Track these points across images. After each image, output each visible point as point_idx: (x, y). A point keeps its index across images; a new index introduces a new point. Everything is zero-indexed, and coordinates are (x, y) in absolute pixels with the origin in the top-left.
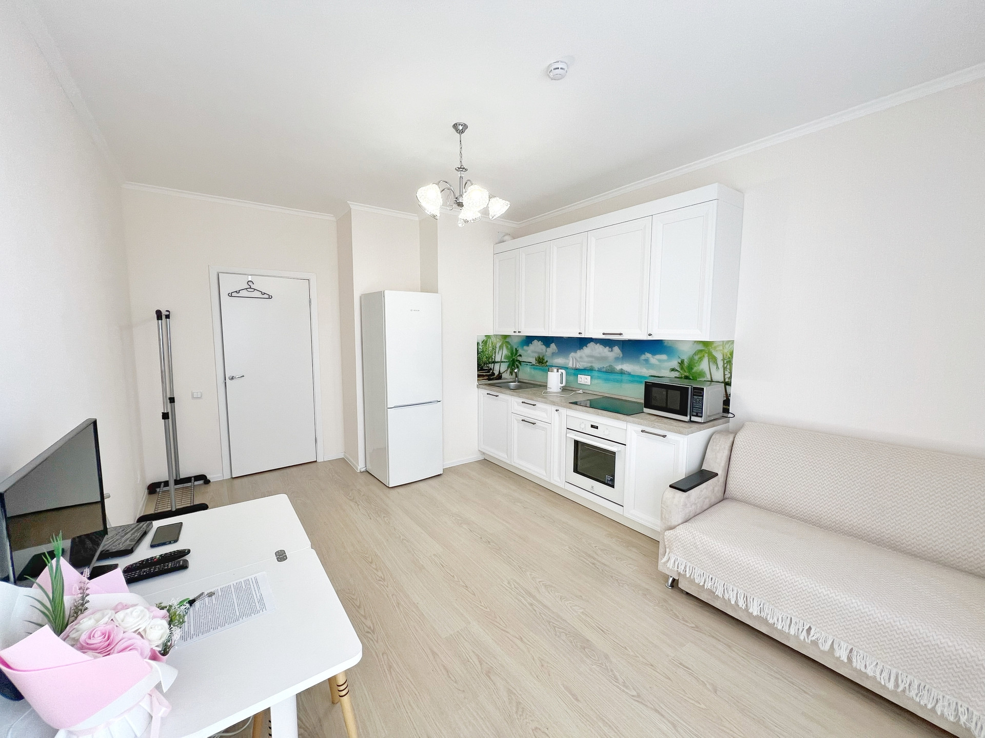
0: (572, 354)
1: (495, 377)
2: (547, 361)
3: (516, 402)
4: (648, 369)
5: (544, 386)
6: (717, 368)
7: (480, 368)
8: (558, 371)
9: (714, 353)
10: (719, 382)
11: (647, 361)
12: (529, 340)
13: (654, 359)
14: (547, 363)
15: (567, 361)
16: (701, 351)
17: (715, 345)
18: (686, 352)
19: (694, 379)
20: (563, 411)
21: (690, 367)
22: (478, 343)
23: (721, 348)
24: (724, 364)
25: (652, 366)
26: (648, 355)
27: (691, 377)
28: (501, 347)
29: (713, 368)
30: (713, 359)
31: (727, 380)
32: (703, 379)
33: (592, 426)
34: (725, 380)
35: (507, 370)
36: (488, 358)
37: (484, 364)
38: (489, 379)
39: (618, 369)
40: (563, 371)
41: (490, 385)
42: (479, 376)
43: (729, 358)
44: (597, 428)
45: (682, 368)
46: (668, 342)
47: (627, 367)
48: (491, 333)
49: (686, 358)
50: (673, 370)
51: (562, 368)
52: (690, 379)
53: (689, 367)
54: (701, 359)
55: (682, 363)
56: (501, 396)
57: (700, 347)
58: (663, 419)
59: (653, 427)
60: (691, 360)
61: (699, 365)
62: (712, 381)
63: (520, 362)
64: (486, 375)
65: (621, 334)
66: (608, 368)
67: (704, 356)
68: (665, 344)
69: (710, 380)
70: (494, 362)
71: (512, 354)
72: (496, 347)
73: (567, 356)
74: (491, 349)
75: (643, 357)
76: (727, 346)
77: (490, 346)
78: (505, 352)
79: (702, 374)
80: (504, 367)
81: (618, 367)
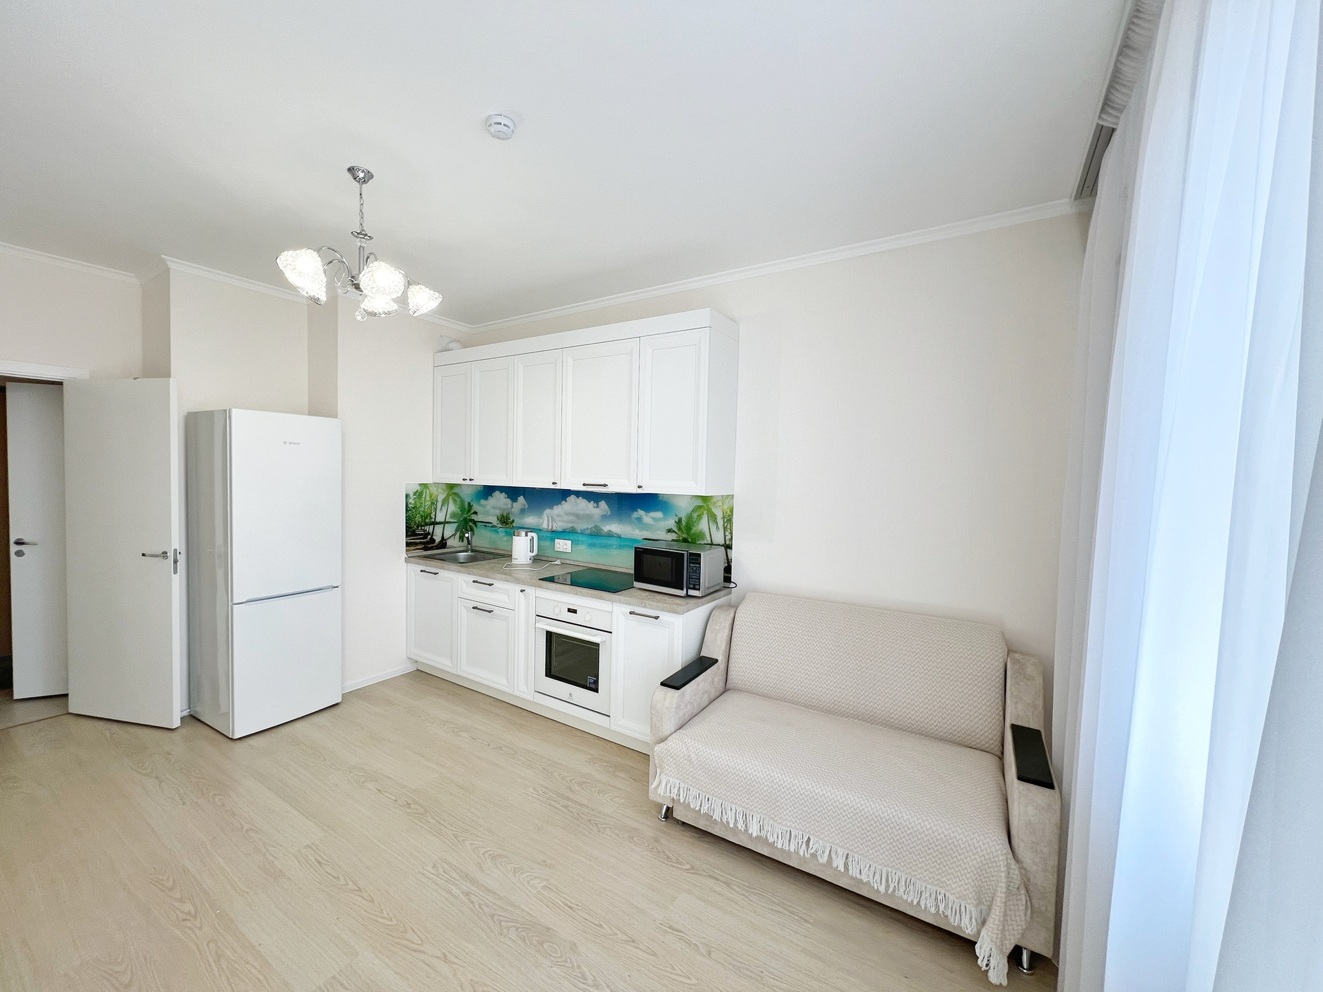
0: (548, 511)
1: (435, 545)
2: (513, 521)
3: (465, 581)
4: (641, 529)
5: (509, 556)
6: (718, 528)
7: (410, 532)
8: (526, 535)
9: (714, 511)
10: (719, 545)
11: (639, 519)
12: (488, 491)
13: (648, 517)
14: (514, 524)
15: (541, 521)
16: (700, 507)
17: (714, 500)
18: (684, 509)
19: (693, 542)
20: (530, 591)
21: (689, 528)
22: (407, 496)
23: (721, 504)
24: (724, 523)
25: (646, 527)
26: (641, 512)
27: (690, 540)
28: (445, 501)
29: (713, 528)
30: (713, 517)
31: (727, 543)
32: (702, 542)
33: (569, 610)
34: (725, 542)
35: (454, 535)
36: (424, 517)
37: (418, 526)
38: (426, 549)
39: (606, 531)
40: (534, 535)
41: (426, 557)
42: (408, 544)
43: (729, 516)
44: (575, 611)
45: (680, 529)
46: (663, 497)
48: (429, 480)
49: (683, 515)
51: (532, 530)
52: (689, 542)
53: (687, 526)
54: (700, 517)
55: (679, 522)
56: (443, 573)
57: (699, 503)
58: (656, 594)
59: (645, 607)
60: (690, 517)
61: (698, 524)
62: (712, 544)
63: (475, 523)
64: (421, 543)
65: (605, 485)
66: (593, 529)
67: (703, 514)
68: (660, 498)
69: (710, 542)
70: (435, 523)
71: (462, 510)
72: (437, 501)
73: (540, 515)
74: (428, 503)
75: (635, 515)
76: (727, 501)
77: (428, 498)
78: (452, 507)
79: (701, 535)
80: (449, 530)
81: (607, 528)
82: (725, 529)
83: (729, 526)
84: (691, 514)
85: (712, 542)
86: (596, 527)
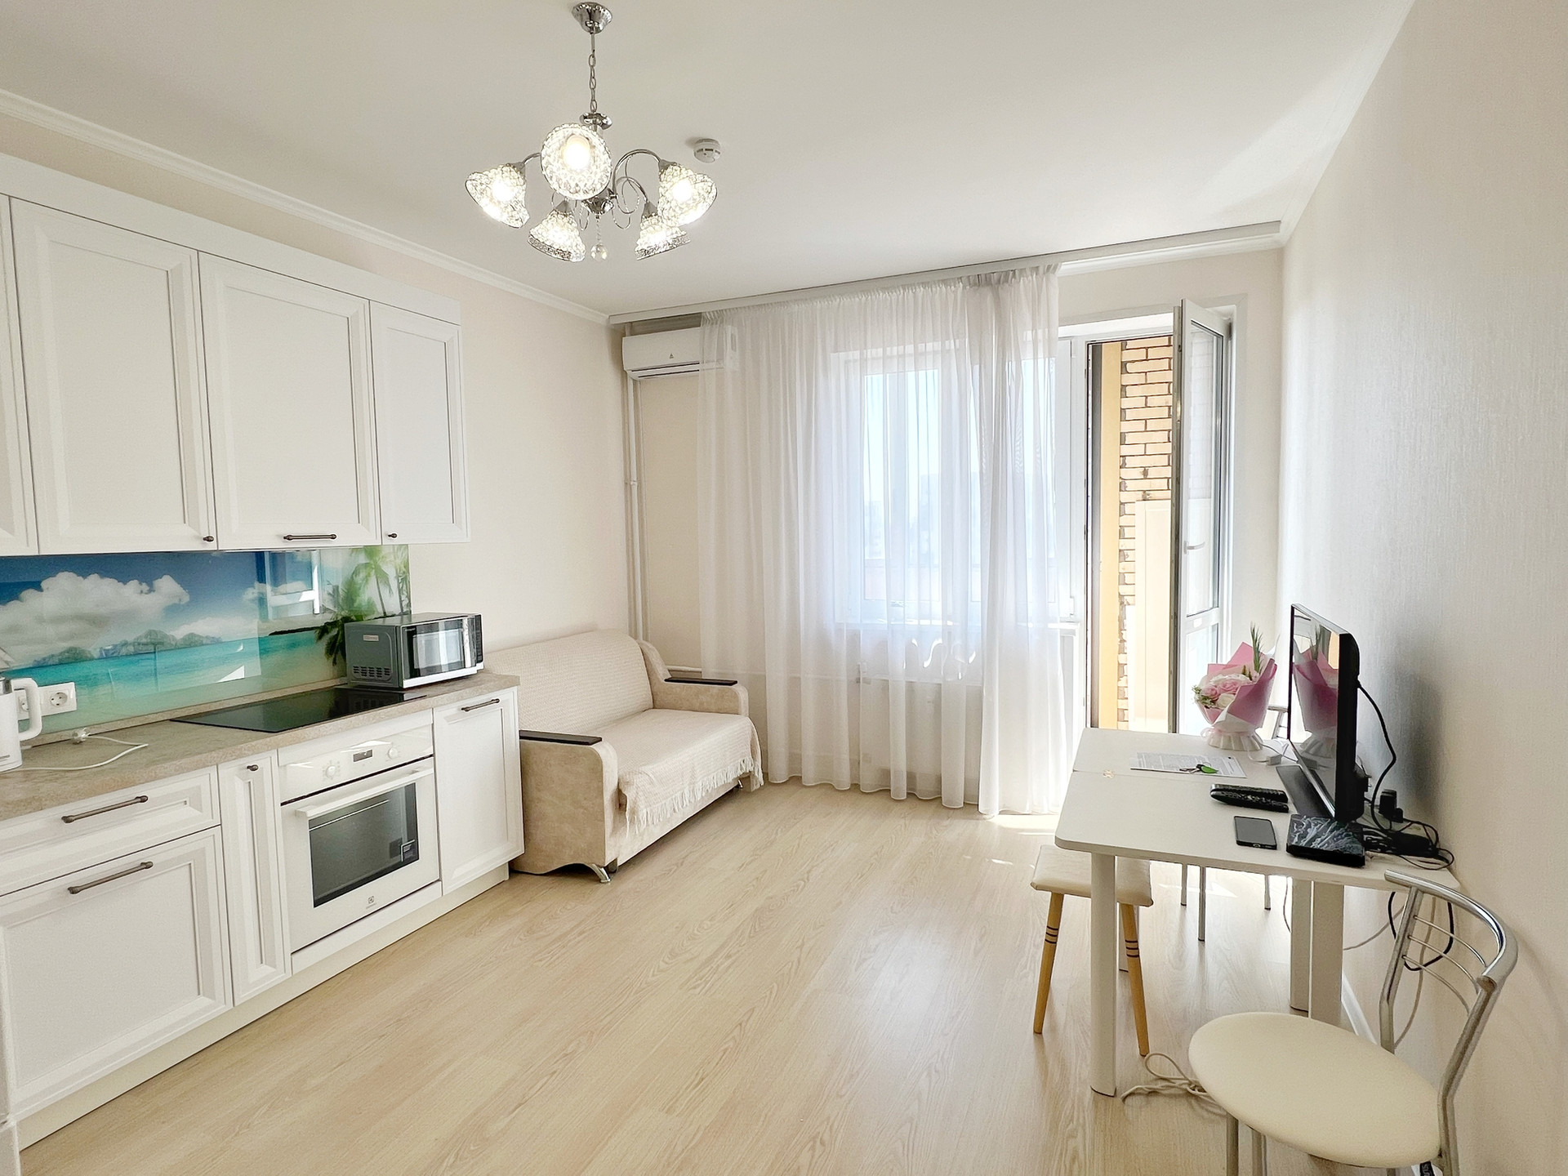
6: (390, 591)
8: (8, 690)
9: (384, 568)
11: (260, 600)
13: (276, 594)
16: (364, 565)
17: (383, 551)
18: (340, 572)
20: (270, 760)
21: (351, 599)
23: (392, 558)
24: (398, 584)
26: (262, 588)
29: (385, 592)
30: (382, 578)
33: (358, 757)
43: (404, 572)
44: (369, 754)
45: (336, 604)
49: (340, 583)
50: (320, 610)
53: (348, 598)
54: (364, 580)
55: (334, 594)
60: (350, 583)
61: (363, 592)
67: (369, 574)
75: (248, 596)
76: (400, 554)
79: (370, 608)
81: (180, 632)
82: (400, 591)
83: (404, 588)
84: (352, 577)
85: (385, 613)
86: (150, 633)
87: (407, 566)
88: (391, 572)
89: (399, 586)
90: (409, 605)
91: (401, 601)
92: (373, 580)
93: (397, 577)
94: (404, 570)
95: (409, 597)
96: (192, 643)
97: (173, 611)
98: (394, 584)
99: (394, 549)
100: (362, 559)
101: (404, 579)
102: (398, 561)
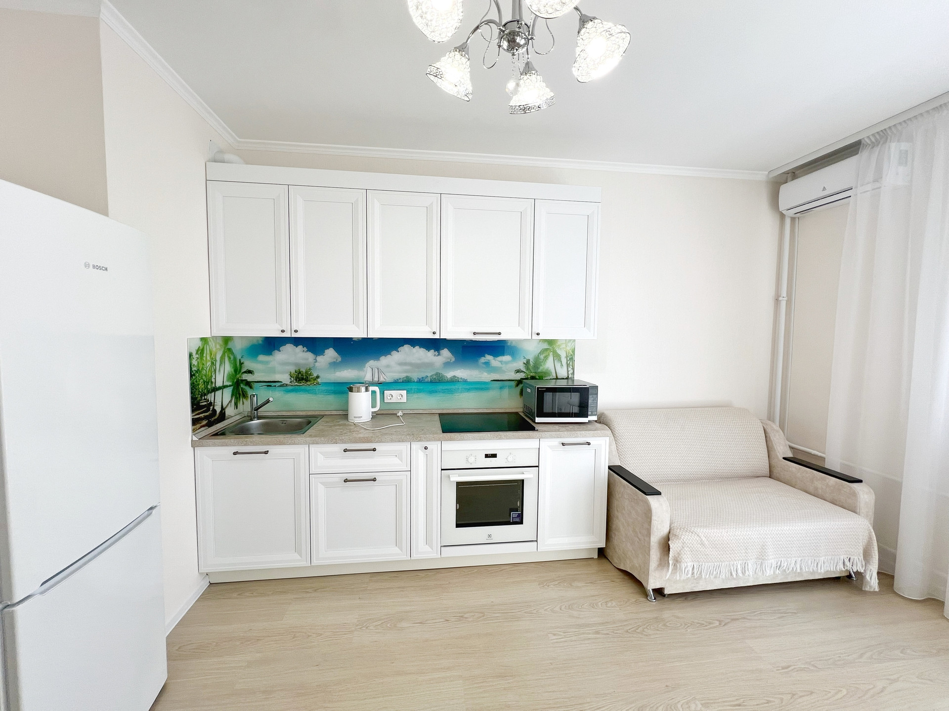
1: (216, 417)
2: (318, 377)
3: (321, 453)
4: (489, 372)
6: (562, 365)
7: (196, 405)
8: (367, 390)
9: (559, 352)
10: (563, 379)
12: (271, 344)
14: (319, 380)
16: (546, 350)
17: (559, 343)
18: (531, 351)
19: (541, 378)
21: (536, 366)
22: (191, 355)
23: (565, 346)
24: (567, 361)
25: (496, 370)
27: (537, 377)
28: (222, 359)
29: (558, 365)
33: (487, 456)
34: (568, 376)
35: (230, 402)
36: (206, 383)
37: (201, 396)
38: (210, 425)
39: (449, 377)
40: (376, 389)
42: (195, 422)
44: (494, 456)
45: (528, 369)
47: (461, 373)
48: (207, 335)
50: (518, 371)
54: (546, 358)
56: (274, 450)
59: (575, 437)
60: (537, 359)
63: (248, 384)
67: (549, 354)
68: (509, 344)
70: (215, 389)
71: (236, 371)
72: (216, 361)
73: (361, 367)
74: (209, 363)
76: (569, 344)
77: (208, 358)
78: (228, 368)
79: (547, 373)
80: (227, 394)
81: (449, 374)
82: (568, 365)
83: (571, 363)
84: (538, 355)
85: (557, 377)
86: (437, 374)
87: (574, 351)
88: (563, 355)
89: (567, 363)
90: (573, 373)
91: (568, 371)
92: (551, 359)
93: (567, 357)
94: (571, 353)
95: (573, 369)
96: (454, 381)
97: (447, 365)
98: (564, 361)
99: (566, 342)
100: (546, 346)
101: (571, 359)
102: (568, 348)
